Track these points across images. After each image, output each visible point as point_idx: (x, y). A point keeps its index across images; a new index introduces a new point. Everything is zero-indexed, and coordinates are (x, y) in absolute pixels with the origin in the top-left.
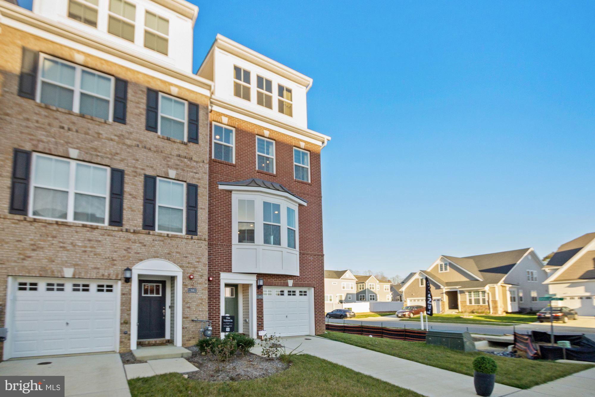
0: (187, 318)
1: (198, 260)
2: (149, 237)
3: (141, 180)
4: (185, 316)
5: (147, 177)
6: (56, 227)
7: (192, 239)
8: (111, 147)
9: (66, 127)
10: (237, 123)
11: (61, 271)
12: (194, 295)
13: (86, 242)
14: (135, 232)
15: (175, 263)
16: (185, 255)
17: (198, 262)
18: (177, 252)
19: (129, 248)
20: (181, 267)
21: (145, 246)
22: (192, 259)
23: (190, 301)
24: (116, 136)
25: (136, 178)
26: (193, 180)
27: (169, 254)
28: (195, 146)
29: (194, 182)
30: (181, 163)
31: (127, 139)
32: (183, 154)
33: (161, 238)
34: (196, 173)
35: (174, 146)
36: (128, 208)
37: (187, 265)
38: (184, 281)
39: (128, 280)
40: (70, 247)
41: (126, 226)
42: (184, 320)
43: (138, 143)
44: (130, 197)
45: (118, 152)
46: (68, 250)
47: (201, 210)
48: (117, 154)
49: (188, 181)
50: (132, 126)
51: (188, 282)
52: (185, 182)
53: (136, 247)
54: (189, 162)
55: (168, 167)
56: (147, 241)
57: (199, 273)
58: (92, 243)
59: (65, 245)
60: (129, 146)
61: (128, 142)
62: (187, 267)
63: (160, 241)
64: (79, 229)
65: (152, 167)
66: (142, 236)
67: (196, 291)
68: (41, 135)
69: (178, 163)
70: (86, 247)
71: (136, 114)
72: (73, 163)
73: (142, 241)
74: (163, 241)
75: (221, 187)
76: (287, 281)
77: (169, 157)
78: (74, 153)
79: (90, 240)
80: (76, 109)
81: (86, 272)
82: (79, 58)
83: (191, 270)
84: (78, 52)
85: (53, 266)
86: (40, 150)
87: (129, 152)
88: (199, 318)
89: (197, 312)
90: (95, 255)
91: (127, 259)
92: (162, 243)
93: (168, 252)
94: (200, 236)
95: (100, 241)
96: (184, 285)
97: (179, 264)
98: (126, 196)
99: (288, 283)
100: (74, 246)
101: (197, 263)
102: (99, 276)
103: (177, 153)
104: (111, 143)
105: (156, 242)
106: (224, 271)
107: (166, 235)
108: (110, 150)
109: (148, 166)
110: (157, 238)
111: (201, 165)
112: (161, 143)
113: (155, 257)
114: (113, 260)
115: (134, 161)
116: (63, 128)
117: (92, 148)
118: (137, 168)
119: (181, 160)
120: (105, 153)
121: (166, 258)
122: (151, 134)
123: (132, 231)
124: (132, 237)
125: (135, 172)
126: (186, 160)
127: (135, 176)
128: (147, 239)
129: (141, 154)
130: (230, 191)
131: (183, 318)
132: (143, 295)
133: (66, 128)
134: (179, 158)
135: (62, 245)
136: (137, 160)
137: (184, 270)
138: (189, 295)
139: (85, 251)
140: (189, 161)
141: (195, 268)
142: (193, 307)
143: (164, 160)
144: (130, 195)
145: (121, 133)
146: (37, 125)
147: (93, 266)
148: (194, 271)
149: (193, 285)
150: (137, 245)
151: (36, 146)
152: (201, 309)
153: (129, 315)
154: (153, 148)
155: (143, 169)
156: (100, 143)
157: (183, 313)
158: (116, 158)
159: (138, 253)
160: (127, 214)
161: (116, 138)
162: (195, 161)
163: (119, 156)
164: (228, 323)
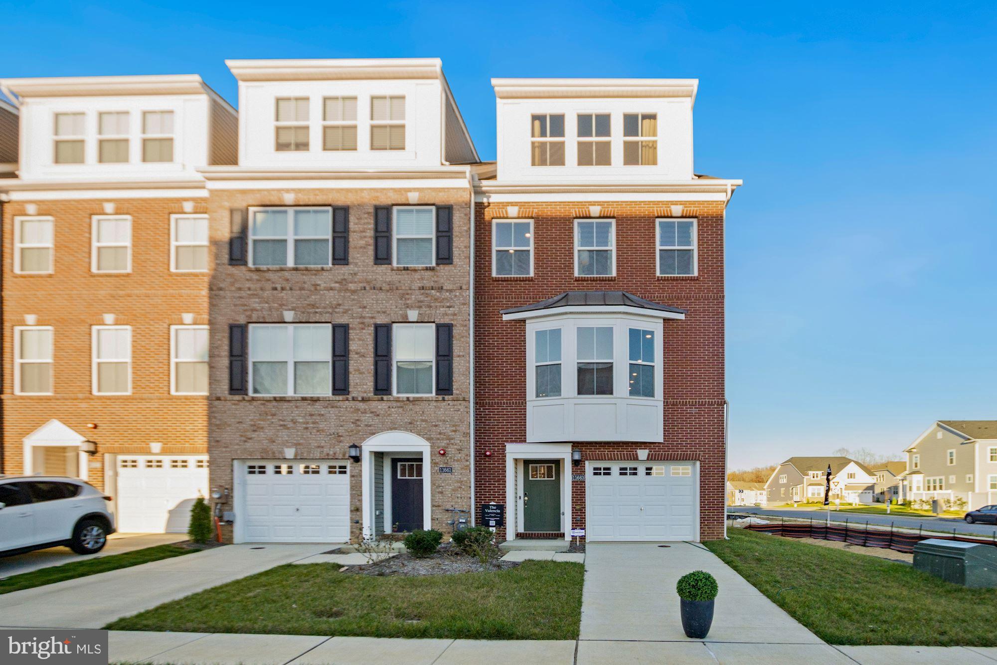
0: (439, 506)
1: (454, 428)
2: (384, 404)
3: (370, 332)
4: (436, 504)
5: (377, 327)
6: (274, 403)
7: (444, 400)
8: (331, 297)
9: (279, 286)
10: (535, 210)
11: (282, 452)
12: (448, 475)
13: (307, 417)
14: (364, 400)
15: (420, 435)
16: (434, 423)
17: (455, 431)
18: (423, 421)
19: (358, 420)
20: (428, 439)
21: (378, 415)
22: (447, 429)
23: (443, 485)
24: (336, 282)
25: (364, 331)
26: (446, 317)
27: (410, 423)
28: (447, 268)
29: (446, 320)
30: (427, 297)
31: (351, 283)
32: (426, 283)
33: (399, 404)
34: (449, 307)
35: (416, 277)
36: (355, 370)
37: (438, 436)
38: (433, 458)
39: (357, 459)
40: (290, 425)
41: (354, 394)
42: (434, 508)
43: (365, 285)
44: (356, 356)
45: (340, 302)
46: (288, 428)
47: (458, 359)
48: (339, 305)
49: (437, 321)
50: (356, 264)
51: (438, 459)
52: (434, 322)
53: (366, 418)
54: (438, 294)
55: (408, 307)
56: (381, 409)
57: (455, 447)
58: (314, 417)
59: (285, 423)
60: (354, 292)
61: (352, 286)
62: (438, 439)
63: (398, 407)
64: (299, 404)
65: (384, 312)
66: (374, 404)
67: (451, 470)
68: (254, 303)
69: (422, 298)
70: (307, 423)
71: (361, 247)
72: (291, 326)
73: (375, 410)
74: (402, 407)
75: (506, 318)
76: (636, 451)
77: (408, 294)
78: (289, 316)
79: (311, 415)
80: (290, 263)
81: (309, 452)
82: (289, 198)
83: (443, 443)
84: (288, 191)
85: (274, 447)
86: (254, 320)
87: (354, 300)
88: (456, 506)
89: (453, 499)
90: (318, 431)
91: (356, 434)
92: (401, 410)
93: (409, 421)
94: (457, 394)
95: (323, 415)
96: (434, 463)
97: (425, 436)
98: (352, 356)
99: (637, 454)
100: (295, 423)
101: (453, 433)
102: (323, 456)
103: (419, 285)
104: (331, 293)
105: (393, 410)
106: (512, 442)
107: (405, 399)
108: (330, 302)
109: (378, 312)
110: (395, 404)
111: (458, 294)
112: (395, 277)
113: (391, 429)
114: (339, 436)
115: (361, 310)
116: (275, 289)
117: (309, 305)
118: (364, 318)
119: (427, 294)
120: (325, 308)
121: (406, 430)
122: (383, 268)
123: (360, 399)
124: (362, 406)
125: (363, 323)
126: (433, 291)
127: (363, 329)
128: (380, 406)
129: (369, 298)
130: (524, 321)
131: (433, 506)
132: (399, 477)
133: (279, 288)
134: (422, 291)
135: (282, 423)
136: (365, 307)
137: (433, 443)
138: (441, 477)
139: (307, 428)
140: (438, 292)
141: (450, 439)
142: (447, 493)
143: (401, 299)
144: (357, 353)
145: (342, 277)
146: (249, 292)
147: (316, 445)
148: (448, 444)
149: (447, 463)
150: (368, 415)
151: (250, 317)
152: (459, 496)
153: (360, 501)
154: (385, 287)
155: (372, 318)
156: (318, 297)
157: (432, 500)
158: (337, 310)
159: (370, 426)
160: (354, 379)
161: (337, 285)
162: (447, 291)
163: (341, 307)
164: (493, 515)
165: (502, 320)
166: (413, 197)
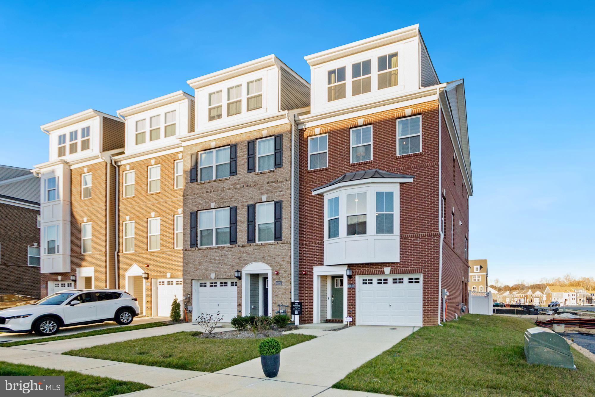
0: (276, 303)
1: (283, 259)
2: (251, 248)
3: (245, 209)
4: (274, 302)
5: (249, 206)
6: (207, 251)
7: (278, 244)
8: (230, 193)
9: (209, 190)
10: (329, 128)
11: (210, 276)
12: (280, 286)
13: (220, 257)
14: (243, 246)
15: (267, 264)
16: (273, 257)
17: (283, 261)
18: (269, 256)
19: (240, 257)
20: (271, 266)
21: (249, 254)
22: (279, 260)
23: (277, 291)
24: (232, 185)
25: (243, 209)
26: (279, 197)
27: (263, 258)
28: (280, 169)
29: (279, 199)
30: (271, 187)
31: (238, 184)
32: (271, 180)
33: (258, 247)
34: (281, 191)
35: (266, 177)
36: (240, 231)
37: (276, 264)
38: (273, 276)
39: (240, 278)
40: (213, 261)
41: (238, 244)
42: (273, 304)
43: (243, 184)
44: (240, 223)
45: (234, 195)
46: (212, 263)
47: (285, 220)
48: (233, 197)
49: (275, 200)
50: (240, 174)
51: (276, 276)
52: (274, 201)
53: (244, 256)
54: (276, 185)
55: (262, 194)
56: (250, 251)
57: (283, 270)
58: (223, 257)
59: (211, 260)
60: (239, 189)
61: (238, 186)
62: (275, 266)
63: (258, 249)
64: (217, 250)
65: (252, 198)
66: (247, 248)
67: (281, 283)
68: (200, 201)
69: (268, 188)
70: (220, 260)
71: (242, 165)
72: (214, 210)
73: (248, 251)
74: (259, 249)
75: (314, 193)
77: (262, 187)
78: (213, 205)
79: (222, 256)
80: (214, 178)
81: (220, 275)
82: (213, 145)
83: (278, 268)
84: (212, 141)
85: (207, 273)
86: (200, 209)
87: (239, 193)
88: (284, 303)
89: (282, 299)
90: (224, 264)
91: (240, 265)
92: (259, 250)
93: (263, 256)
94: (284, 240)
95: (226, 255)
96: (273, 279)
97: (270, 264)
98: (239, 223)
99: (384, 270)
100: (215, 260)
101: (282, 262)
102: (226, 277)
103: (267, 181)
104: (230, 191)
105: (255, 251)
106: (317, 265)
107: (260, 245)
108: (229, 196)
109: (249, 198)
110: (256, 248)
111: (285, 183)
112: (256, 178)
113: (255, 261)
114: (233, 266)
115: (242, 198)
116: (207, 192)
117: (221, 198)
118: (243, 202)
119: (271, 185)
120: (227, 199)
121: (261, 261)
122: (252, 174)
123: (241, 246)
124: (242, 249)
125: (243, 205)
126: (273, 184)
127: (243, 208)
128: (250, 249)
129: (246, 192)
130: (322, 194)
131: (273, 303)
132: (266, 287)
133: (209, 192)
134: (269, 184)
135: (210, 260)
136: (244, 197)
137: (273, 268)
138: (276, 287)
139: (220, 263)
140: (276, 183)
141: (281, 265)
142: (279, 295)
143: (259, 190)
144: (240, 222)
145: (234, 182)
146: (198, 195)
147: (223, 271)
148: (280, 268)
149: (279, 279)
150: (245, 254)
151: (198, 208)
152: (285, 297)
153: (241, 300)
154: (252, 184)
155: (247, 202)
156: (225, 194)
157: (273, 300)
158: (232, 200)
159: (246, 260)
160: (239, 235)
161: (232, 186)
162: (280, 182)
163: (234, 198)
164: (297, 308)
165: (312, 195)
166: (265, 133)
